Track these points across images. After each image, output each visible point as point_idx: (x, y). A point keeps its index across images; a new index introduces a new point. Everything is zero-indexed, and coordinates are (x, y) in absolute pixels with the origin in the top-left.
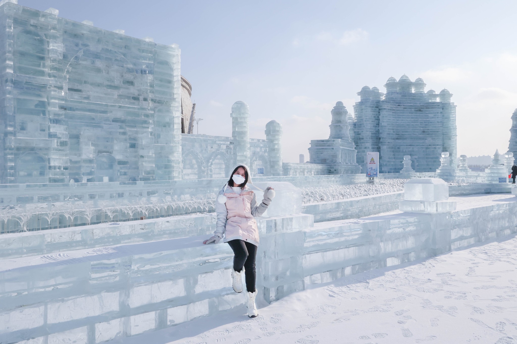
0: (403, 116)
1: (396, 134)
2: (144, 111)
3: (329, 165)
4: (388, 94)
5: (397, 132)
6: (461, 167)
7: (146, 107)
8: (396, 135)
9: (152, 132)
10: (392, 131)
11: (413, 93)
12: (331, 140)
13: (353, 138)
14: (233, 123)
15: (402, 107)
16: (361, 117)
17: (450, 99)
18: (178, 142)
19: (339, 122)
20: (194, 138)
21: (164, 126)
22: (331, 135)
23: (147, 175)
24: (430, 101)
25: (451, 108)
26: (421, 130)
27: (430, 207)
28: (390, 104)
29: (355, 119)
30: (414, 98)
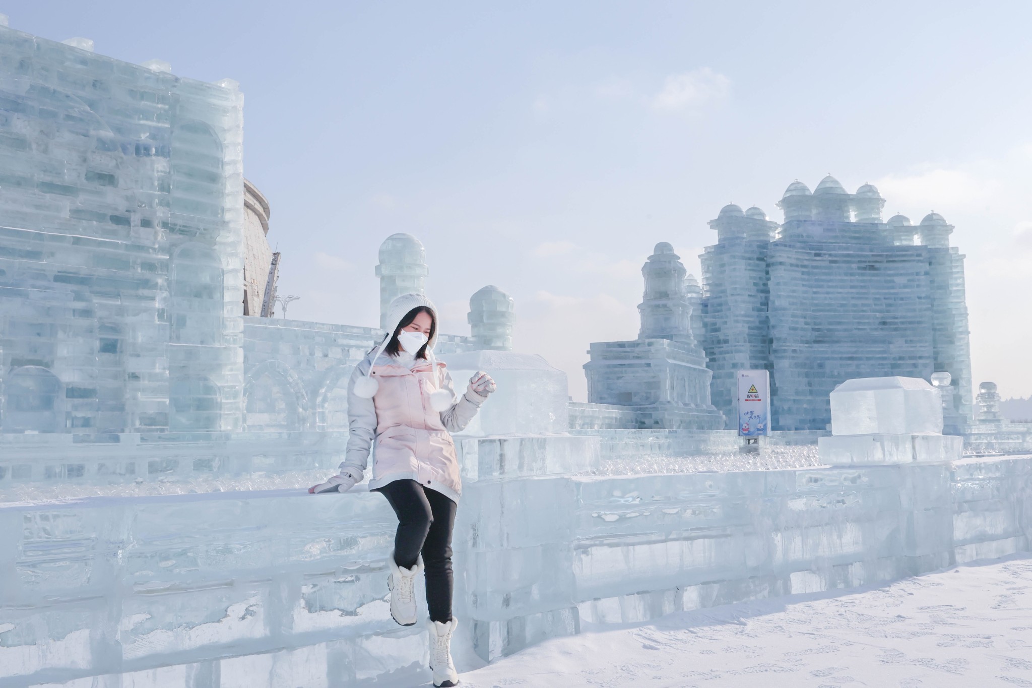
0: (831, 281)
1: (813, 329)
2: (143, 255)
3: (640, 409)
4: (788, 225)
5: (815, 324)
6: (983, 414)
7: (147, 243)
8: (813, 332)
9: (163, 310)
10: (802, 320)
11: (853, 223)
12: (644, 343)
13: (702, 339)
14: (383, 290)
15: (824, 259)
16: (720, 285)
17: (948, 239)
18: (235, 337)
19: (664, 295)
20: (278, 329)
21: (196, 296)
22: (643, 331)
23: (148, 427)
24: (897, 244)
25: (951, 262)
26: (877, 318)
27: (897, 449)
28: (796, 252)
29: (705, 290)
30: (857, 235)
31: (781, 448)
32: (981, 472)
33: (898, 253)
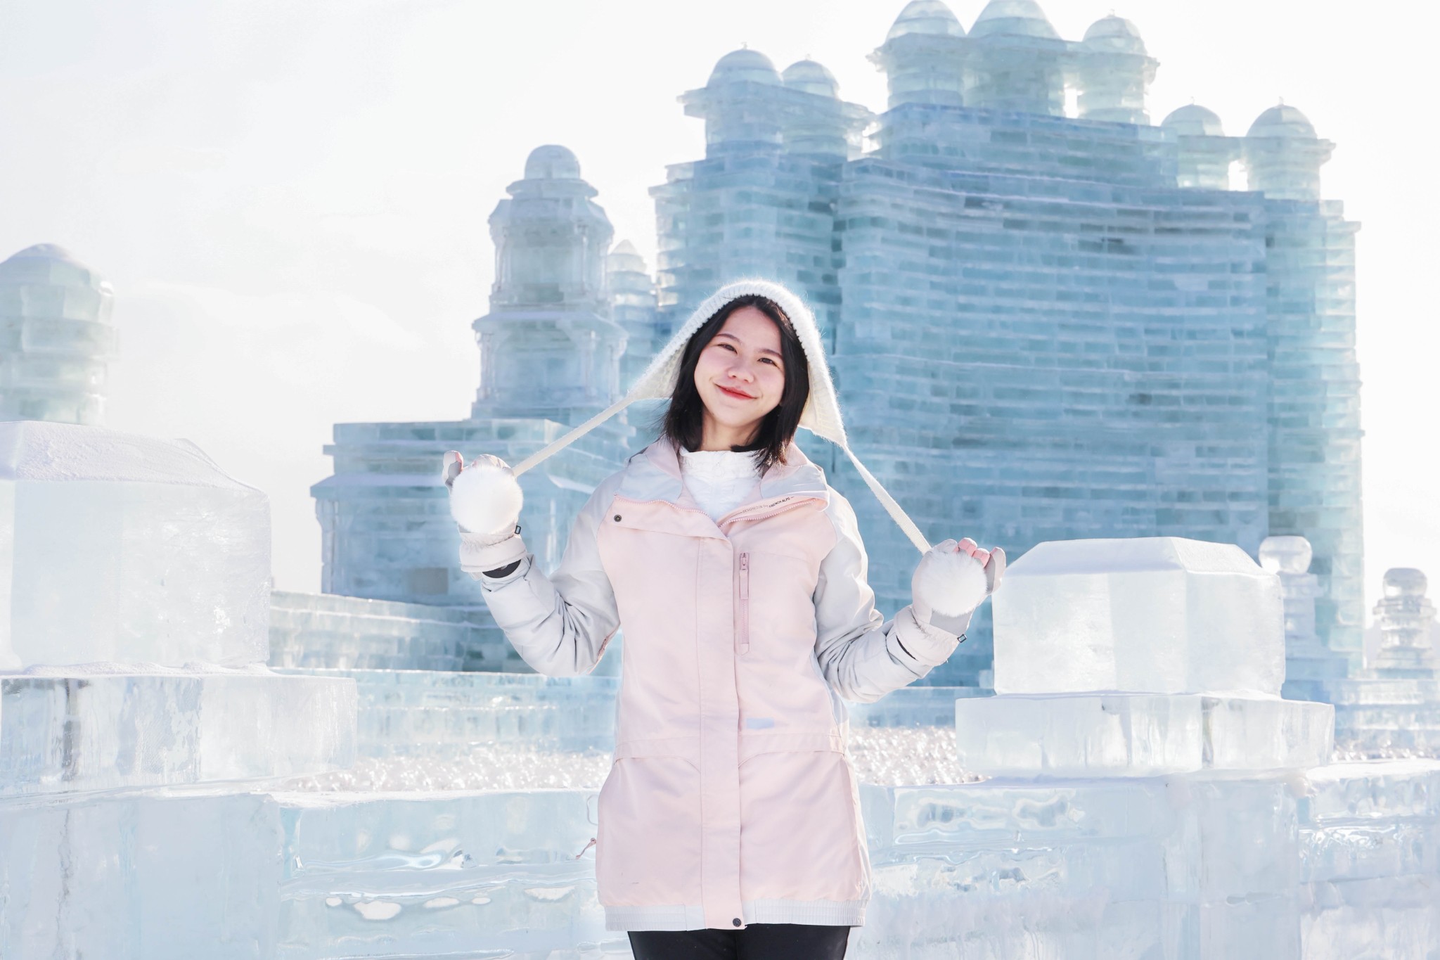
0: (1004, 276)
1: (955, 409)
4: (899, 114)
5: (960, 393)
6: (1389, 655)
8: (955, 416)
10: (924, 382)
11: (1071, 120)
12: (487, 430)
15: (992, 214)
17: (1317, 178)
19: (551, 295)
22: (486, 397)
24: (1185, 183)
25: (1324, 240)
26: (1125, 384)
27: (1164, 735)
28: (916, 192)
29: (664, 285)
30: (1080, 154)
31: (857, 733)
32: (1376, 803)
33: (1186, 209)
